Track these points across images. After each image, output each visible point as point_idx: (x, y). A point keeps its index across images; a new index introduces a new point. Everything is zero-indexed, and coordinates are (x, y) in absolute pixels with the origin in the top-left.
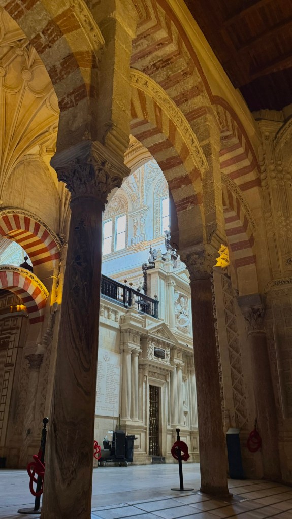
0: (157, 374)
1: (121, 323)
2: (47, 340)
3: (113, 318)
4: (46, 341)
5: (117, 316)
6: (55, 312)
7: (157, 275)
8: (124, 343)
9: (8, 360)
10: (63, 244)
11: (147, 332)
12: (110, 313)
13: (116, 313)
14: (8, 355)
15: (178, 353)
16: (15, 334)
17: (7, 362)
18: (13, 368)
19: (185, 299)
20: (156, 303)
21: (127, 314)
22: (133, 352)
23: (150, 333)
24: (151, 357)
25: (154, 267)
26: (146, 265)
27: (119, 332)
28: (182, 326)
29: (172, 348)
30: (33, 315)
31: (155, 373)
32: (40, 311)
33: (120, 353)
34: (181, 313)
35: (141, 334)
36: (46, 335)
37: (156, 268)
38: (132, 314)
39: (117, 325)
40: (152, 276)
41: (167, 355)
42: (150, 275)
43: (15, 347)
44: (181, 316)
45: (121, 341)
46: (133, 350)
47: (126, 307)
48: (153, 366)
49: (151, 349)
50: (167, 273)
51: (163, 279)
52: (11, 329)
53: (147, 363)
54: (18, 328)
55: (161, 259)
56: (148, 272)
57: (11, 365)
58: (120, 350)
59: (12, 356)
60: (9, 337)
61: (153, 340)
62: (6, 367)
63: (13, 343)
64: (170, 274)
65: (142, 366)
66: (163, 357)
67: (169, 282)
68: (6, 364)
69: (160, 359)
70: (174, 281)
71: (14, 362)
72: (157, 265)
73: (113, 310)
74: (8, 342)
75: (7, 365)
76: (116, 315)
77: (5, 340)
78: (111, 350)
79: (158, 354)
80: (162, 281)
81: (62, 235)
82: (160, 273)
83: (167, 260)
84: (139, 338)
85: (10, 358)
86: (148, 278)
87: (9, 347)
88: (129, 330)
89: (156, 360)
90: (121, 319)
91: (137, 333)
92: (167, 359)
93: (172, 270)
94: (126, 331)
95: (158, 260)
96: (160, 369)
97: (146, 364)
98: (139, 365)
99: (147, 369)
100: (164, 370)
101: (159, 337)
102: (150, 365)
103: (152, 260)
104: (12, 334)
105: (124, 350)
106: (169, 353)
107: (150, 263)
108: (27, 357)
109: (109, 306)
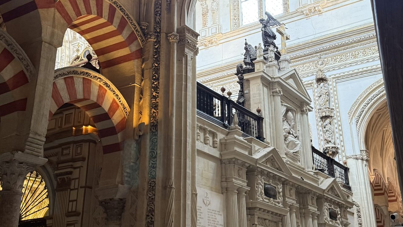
0: (267, 221)
1: (221, 150)
2: (129, 177)
3: (211, 144)
4: (129, 180)
5: (216, 139)
6: (140, 136)
7: (259, 81)
8: (226, 179)
9: (72, 207)
10: (145, 38)
11: (256, 161)
12: (208, 135)
13: (214, 135)
14: (71, 199)
15: (290, 189)
16: (79, 167)
17: (70, 210)
18: (79, 218)
19: (293, 114)
20: (259, 119)
21: (228, 136)
22: (239, 191)
23: (260, 164)
24: (261, 198)
25: (253, 70)
26: (241, 67)
27: (219, 163)
28: (292, 151)
29: (284, 183)
30: (108, 141)
31: (265, 219)
32: (119, 135)
33: (222, 194)
34: (289, 133)
35: (248, 165)
36: (128, 171)
37: (256, 71)
38: (236, 136)
39: (216, 153)
40: (252, 83)
41: (279, 193)
42: (248, 80)
43: (81, 187)
44: (291, 138)
45: (222, 175)
46: (240, 187)
47: (225, 127)
48: (264, 210)
49: (260, 186)
50: (271, 78)
51: (266, 87)
52: (74, 160)
53: (258, 206)
54: (83, 159)
55: (262, 58)
56: (246, 76)
57: (76, 214)
58: (222, 188)
59: (76, 200)
60: (71, 173)
61: (262, 172)
62: (68, 216)
63: (77, 181)
64: (276, 80)
65: (250, 210)
66: (274, 197)
67: (274, 90)
68: (69, 212)
69: (272, 199)
70: (281, 90)
71: (80, 209)
72: (257, 67)
73: (210, 132)
74: (70, 180)
75: (70, 214)
76: (213, 138)
77: (65, 177)
78: (211, 189)
79: (269, 193)
80: (265, 89)
81: (144, 24)
82: (262, 78)
83: (270, 60)
84: (245, 170)
85: (75, 203)
86: (245, 84)
87: (72, 187)
88: (234, 160)
89: (267, 201)
90: (221, 144)
91: (243, 164)
92: (280, 199)
93: (277, 74)
94: (230, 161)
95: (258, 59)
96: (272, 213)
97: (255, 208)
98: (248, 209)
99: (257, 214)
100: (276, 214)
101: (268, 168)
102: (260, 209)
103: (248, 60)
104: (75, 168)
105: (227, 189)
106: (281, 190)
107: (246, 64)
108: (101, 203)
109: (206, 127)
